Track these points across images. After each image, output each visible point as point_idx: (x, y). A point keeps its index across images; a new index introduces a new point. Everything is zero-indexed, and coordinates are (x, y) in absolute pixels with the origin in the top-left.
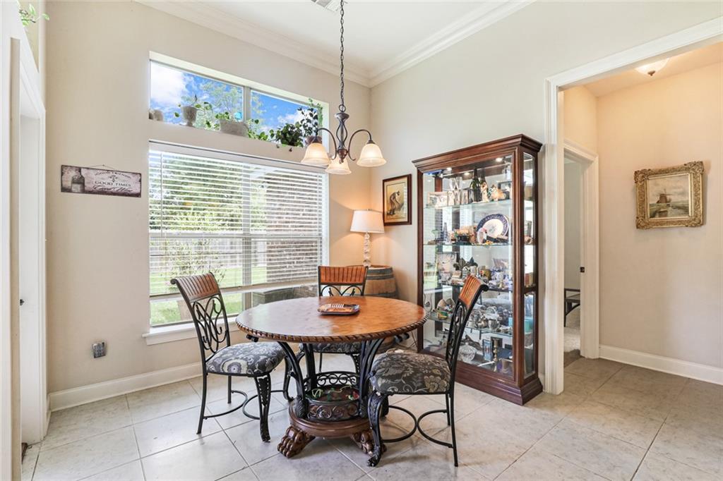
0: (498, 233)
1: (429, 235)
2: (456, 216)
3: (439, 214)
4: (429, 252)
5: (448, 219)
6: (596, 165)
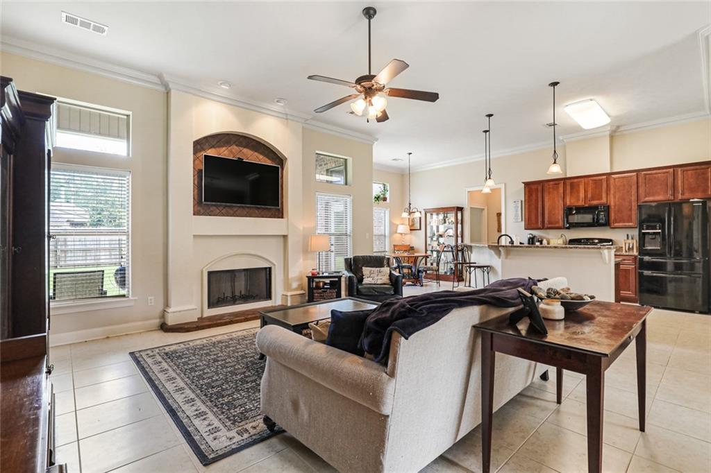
0: (451, 234)
1: (429, 235)
2: (438, 227)
3: (432, 227)
4: (429, 240)
5: (435, 229)
6: (486, 210)
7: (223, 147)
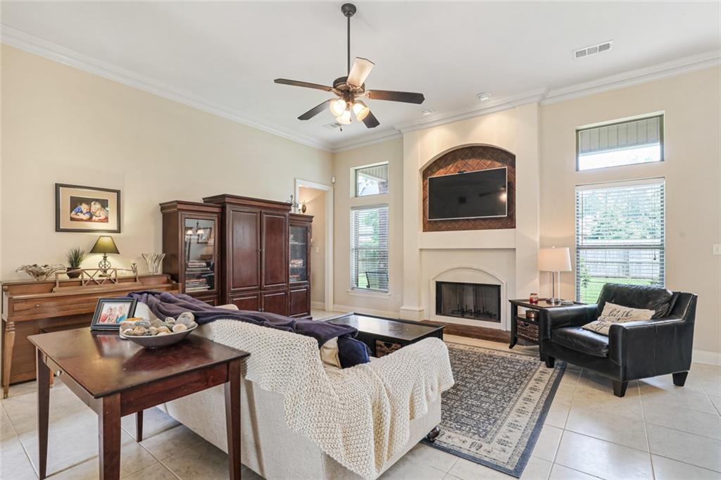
7: (449, 165)
